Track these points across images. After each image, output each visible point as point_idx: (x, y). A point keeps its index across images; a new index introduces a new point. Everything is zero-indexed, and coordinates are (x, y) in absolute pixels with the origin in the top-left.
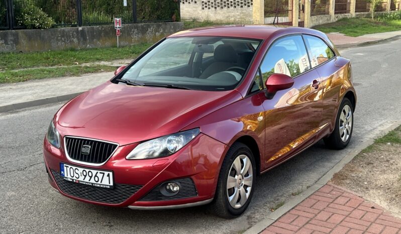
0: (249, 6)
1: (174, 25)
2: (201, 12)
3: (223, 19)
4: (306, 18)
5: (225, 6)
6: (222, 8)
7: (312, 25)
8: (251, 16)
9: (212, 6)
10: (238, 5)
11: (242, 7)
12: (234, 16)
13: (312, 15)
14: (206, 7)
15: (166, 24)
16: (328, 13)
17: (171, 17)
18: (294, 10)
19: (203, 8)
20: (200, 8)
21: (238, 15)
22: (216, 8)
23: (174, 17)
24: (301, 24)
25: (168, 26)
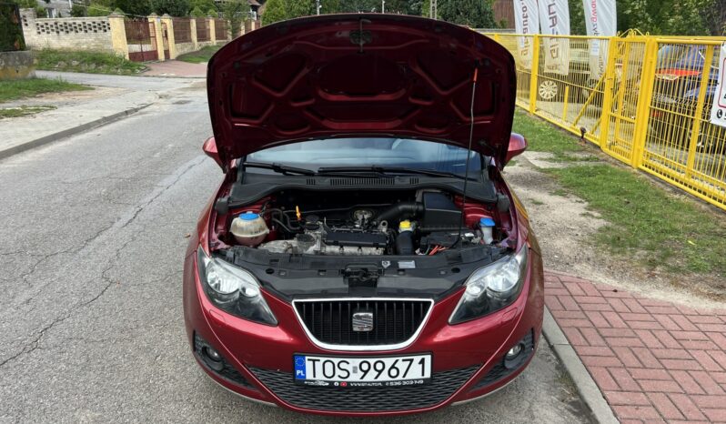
0: (105, 31)
1: (19, 55)
2: (36, 38)
3: (71, 46)
4: (170, 46)
5: (72, 30)
6: (68, 32)
7: (178, 54)
8: (110, 43)
9: (53, 30)
10: (91, 29)
11: (96, 31)
12: (86, 43)
13: (176, 43)
14: (43, 31)
15: (8, 55)
16: (191, 41)
17: (12, 44)
18: (157, 36)
19: (39, 33)
20: (35, 31)
21: (93, 42)
22: (58, 32)
23: (16, 44)
24: (167, 53)
25: (11, 57)
